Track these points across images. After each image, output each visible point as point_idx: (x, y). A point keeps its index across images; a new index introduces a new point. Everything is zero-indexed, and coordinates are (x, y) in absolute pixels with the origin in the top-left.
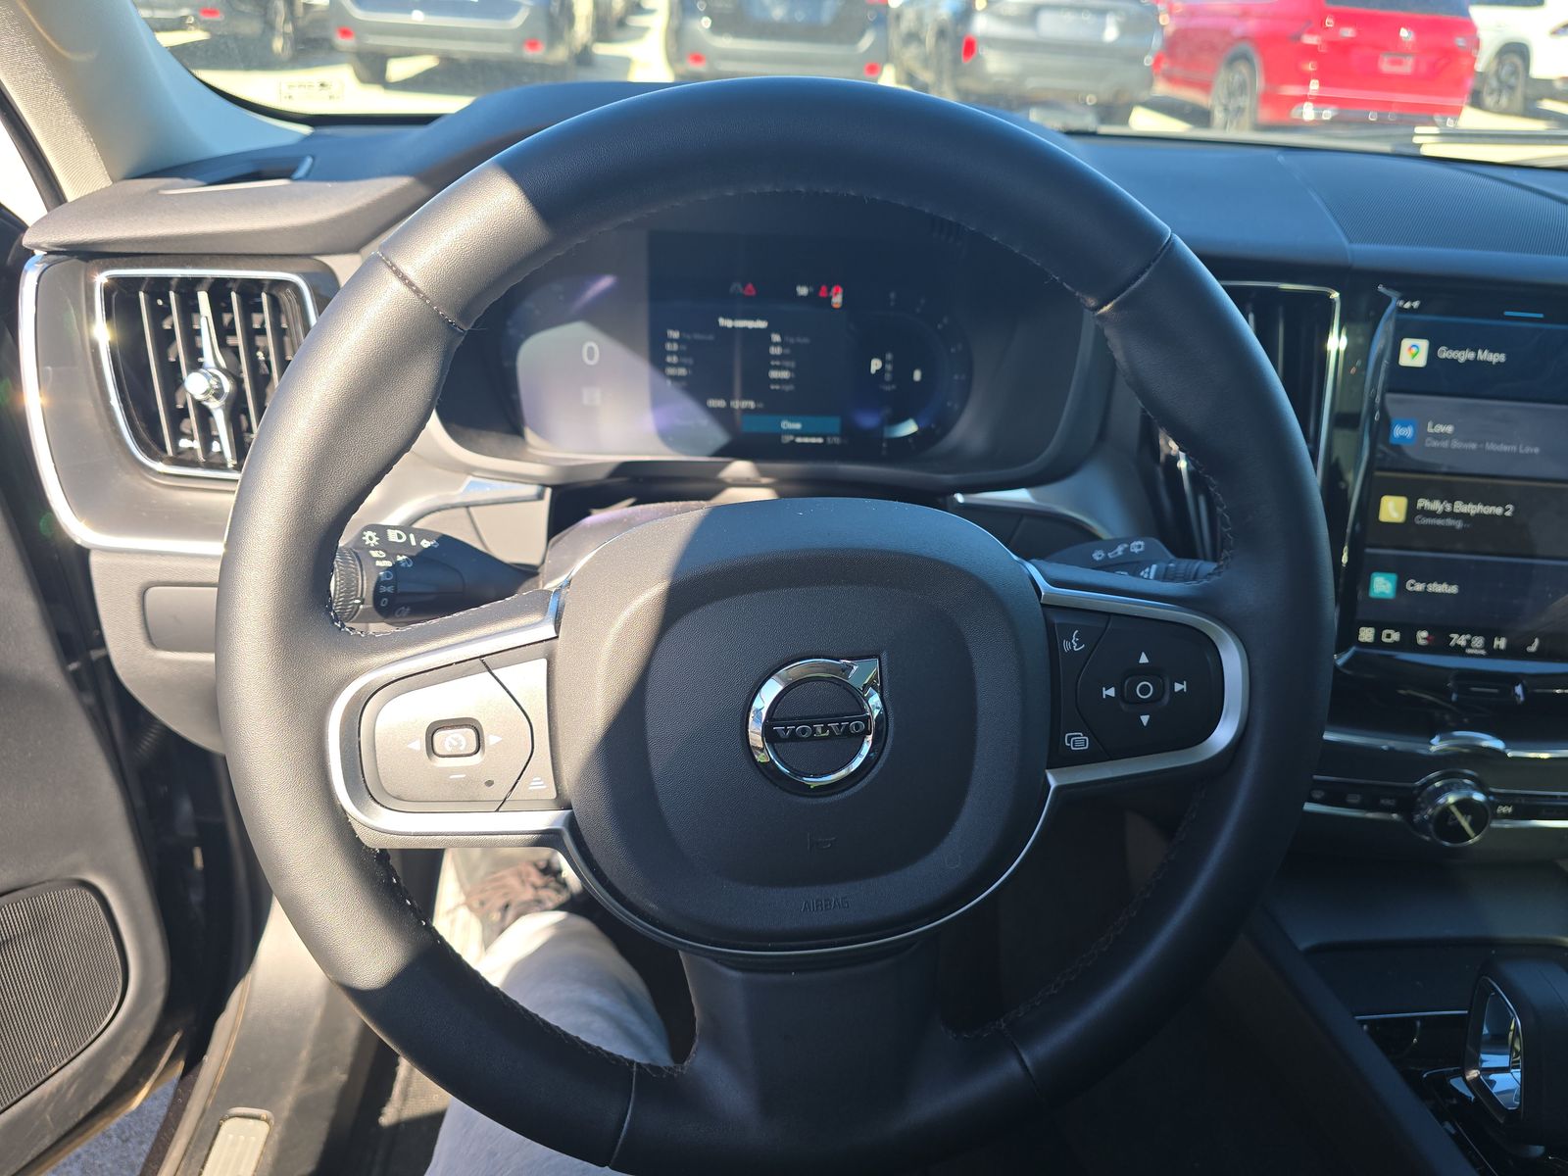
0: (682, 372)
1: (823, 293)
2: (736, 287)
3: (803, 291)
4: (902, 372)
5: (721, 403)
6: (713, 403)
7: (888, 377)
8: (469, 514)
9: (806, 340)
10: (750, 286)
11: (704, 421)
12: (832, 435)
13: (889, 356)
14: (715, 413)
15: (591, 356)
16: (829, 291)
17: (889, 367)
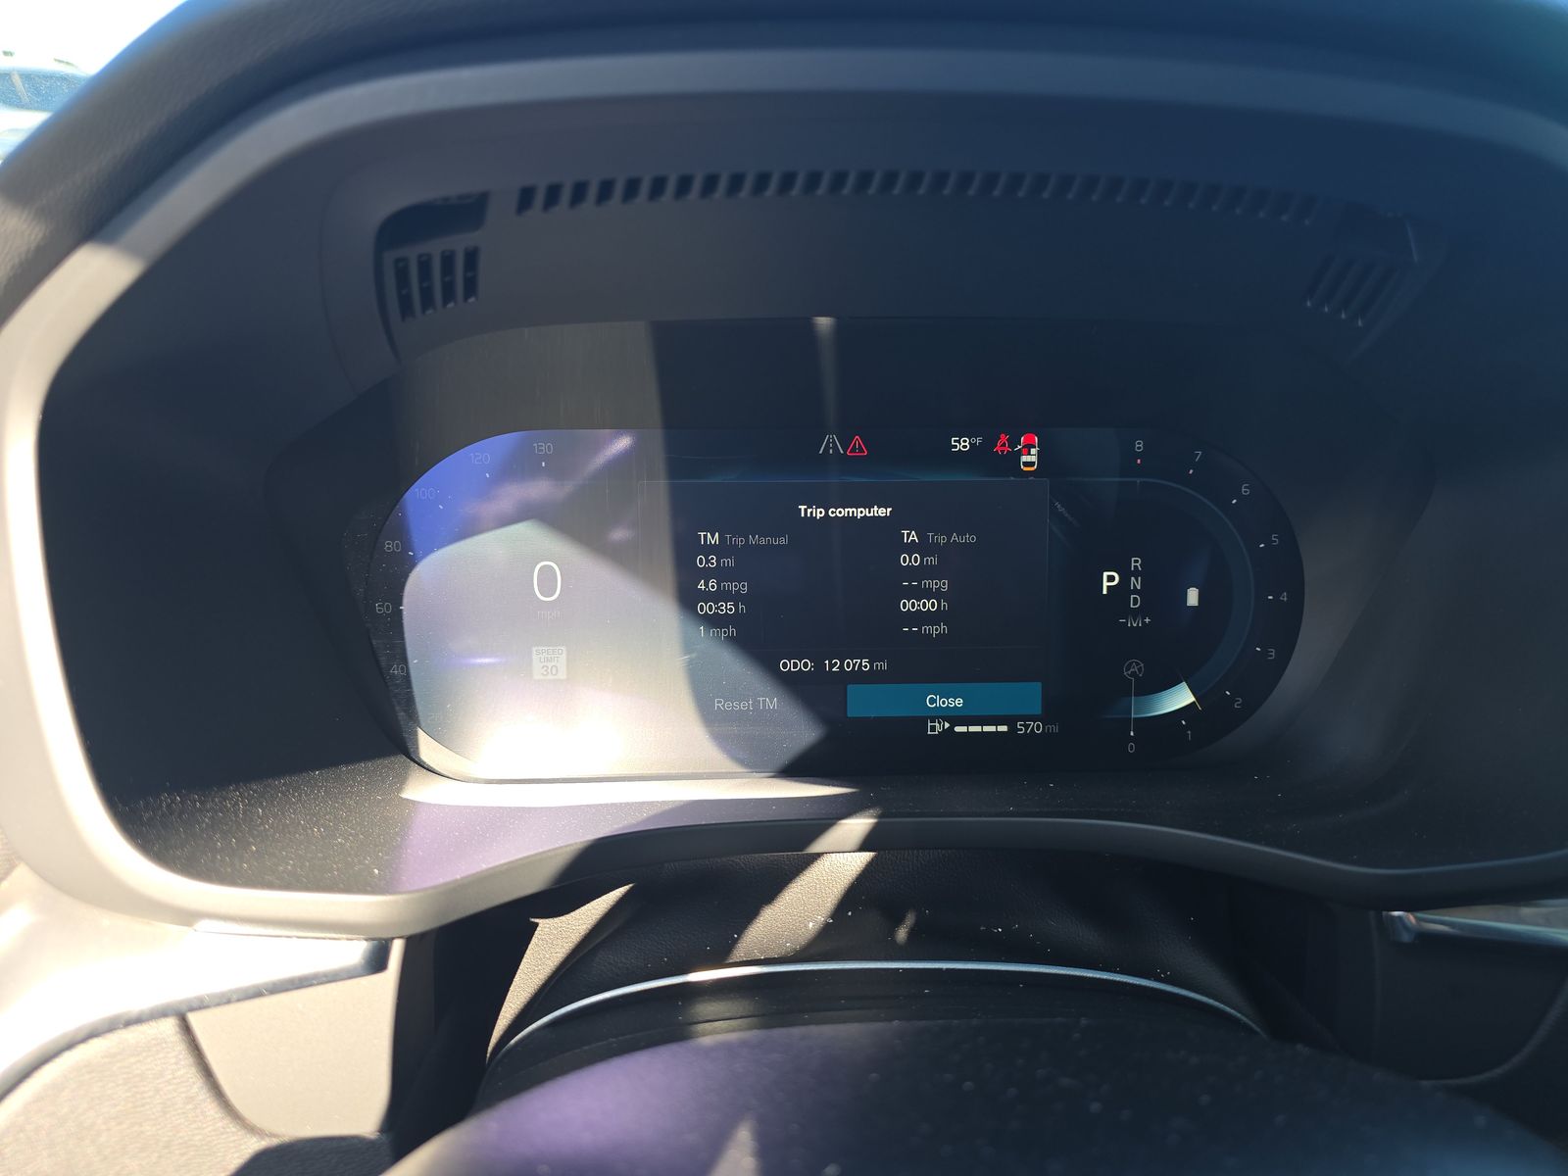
0: (727, 608)
1: (1002, 445)
2: (831, 442)
3: (962, 444)
4: (1162, 593)
5: (805, 665)
6: (788, 665)
7: (1135, 602)
8: (186, 1029)
9: (970, 538)
10: (857, 440)
11: (772, 700)
12: (1025, 718)
13: (1136, 563)
14: (791, 684)
15: (547, 586)
16: (1014, 442)
17: (1136, 583)
